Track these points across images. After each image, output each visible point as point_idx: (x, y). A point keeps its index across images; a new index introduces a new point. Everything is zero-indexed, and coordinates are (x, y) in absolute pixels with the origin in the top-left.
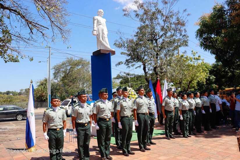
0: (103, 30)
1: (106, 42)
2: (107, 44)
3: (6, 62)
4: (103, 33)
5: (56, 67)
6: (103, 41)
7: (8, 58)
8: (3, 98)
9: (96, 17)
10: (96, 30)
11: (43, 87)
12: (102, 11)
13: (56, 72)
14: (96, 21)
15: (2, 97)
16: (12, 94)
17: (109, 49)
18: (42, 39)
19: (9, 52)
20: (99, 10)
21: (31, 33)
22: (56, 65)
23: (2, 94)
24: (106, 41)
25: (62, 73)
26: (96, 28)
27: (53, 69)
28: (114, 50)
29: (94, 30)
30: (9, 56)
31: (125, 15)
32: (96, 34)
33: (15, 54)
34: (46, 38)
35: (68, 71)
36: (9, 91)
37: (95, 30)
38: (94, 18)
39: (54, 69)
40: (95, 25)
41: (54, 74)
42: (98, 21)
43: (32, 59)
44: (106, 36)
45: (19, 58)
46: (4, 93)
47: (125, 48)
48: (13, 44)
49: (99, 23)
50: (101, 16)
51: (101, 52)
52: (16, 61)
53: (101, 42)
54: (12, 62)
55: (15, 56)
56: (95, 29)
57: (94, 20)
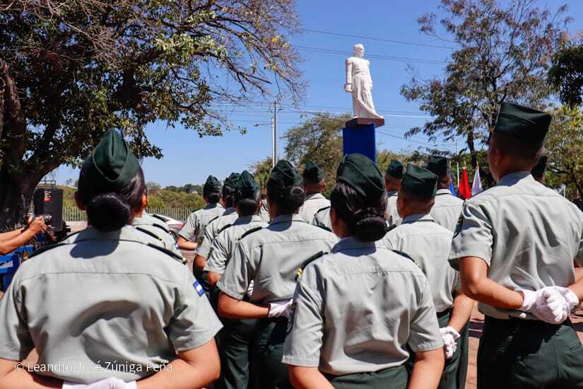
0: (363, 82)
1: (368, 104)
2: (370, 106)
3: (201, 136)
4: (363, 88)
5: (291, 134)
6: (363, 103)
7: (205, 130)
8: (179, 200)
9: (352, 59)
10: (351, 82)
11: (263, 178)
12: (361, 46)
13: (293, 144)
14: (350, 67)
15: (177, 199)
16: (196, 192)
17: (375, 116)
18: (261, 98)
19: (206, 119)
20: (357, 46)
21: (243, 90)
22: (291, 128)
23: (177, 190)
24: (369, 101)
25: (304, 146)
26: (350, 81)
27: (285, 137)
28: (382, 117)
29: (347, 84)
30: (206, 125)
31: (423, 29)
32: (351, 90)
33: (215, 123)
34: (267, 96)
35: (317, 141)
36: (190, 185)
37: (349, 84)
38: (347, 61)
39: (286, 139)
40: (350, 73)
41: (287, 149)
42: (354, 67)
43: (245, 132)
44: (368, 92)
45: (223, 129)
46: (180, 190)
47: (423, 99)
48: (214, 106)
49: (355, 70)
50: (359, 56)
51: (359, 123)
52: (216, 133)
53: (359, 103)
54: (211, 136)
55: (216, 126)
56: (348, 82)
57: (347, 64)
